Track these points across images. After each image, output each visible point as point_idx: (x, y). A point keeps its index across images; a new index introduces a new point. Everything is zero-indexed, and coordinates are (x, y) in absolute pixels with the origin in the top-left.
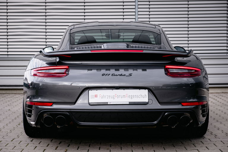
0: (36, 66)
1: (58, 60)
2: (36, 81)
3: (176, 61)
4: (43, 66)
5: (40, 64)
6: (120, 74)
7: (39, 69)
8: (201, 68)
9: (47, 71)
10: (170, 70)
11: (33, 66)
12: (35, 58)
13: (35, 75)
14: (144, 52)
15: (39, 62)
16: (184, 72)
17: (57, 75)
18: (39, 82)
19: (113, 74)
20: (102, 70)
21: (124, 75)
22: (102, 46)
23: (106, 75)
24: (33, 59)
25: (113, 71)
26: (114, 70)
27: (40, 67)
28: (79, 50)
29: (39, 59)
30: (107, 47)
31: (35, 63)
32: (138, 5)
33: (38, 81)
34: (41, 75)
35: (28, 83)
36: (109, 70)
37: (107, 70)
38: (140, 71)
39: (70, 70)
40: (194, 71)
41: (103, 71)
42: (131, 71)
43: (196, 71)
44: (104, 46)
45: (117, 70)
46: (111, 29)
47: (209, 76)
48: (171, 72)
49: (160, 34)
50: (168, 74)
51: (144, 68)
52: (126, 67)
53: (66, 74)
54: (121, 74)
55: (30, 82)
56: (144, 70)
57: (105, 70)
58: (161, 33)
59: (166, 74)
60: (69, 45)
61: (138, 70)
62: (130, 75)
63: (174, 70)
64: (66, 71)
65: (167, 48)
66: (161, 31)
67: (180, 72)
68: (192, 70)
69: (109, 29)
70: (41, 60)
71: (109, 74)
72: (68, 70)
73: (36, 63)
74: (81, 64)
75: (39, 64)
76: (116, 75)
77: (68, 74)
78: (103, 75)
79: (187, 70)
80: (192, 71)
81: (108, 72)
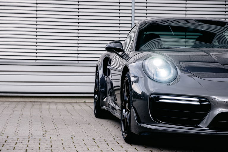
32: (135, 9)
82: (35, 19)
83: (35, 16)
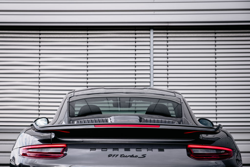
0: (26, 143)
1: (53, 136)
2: (26, 163)
3: (201, 138)
4: (34, 144)
5: (31, 140)
6: (131, 155)
7: (30, 147)
8: (233, 148)
9: (39, 151)
10: (193, 150)
11: (22, 143)
12: (25, 133)
13: (24, 155)
14: (161, 127)
15: (29, 138)
16: (211, 152)
17: (52, 155)
18: (29, 163)
19: (121, 155)
20: (108, 150)
21: (136, 156)
22: (109, 119)
23: (113, 156)
24: (23, 134)
25: (121, 151)
26: (124, 150)
27: (30, 145)
28: (80, 124)
29: (30, 135)
30: (115, 120)
31: (24, 140)
33: (27, 162)
34: (32, 154)
35: (16, 165)
36: (117, 149)
37: (114, 149)
38: (156, 151)
39: (69, 149)
40: (224, 152)
41: (110, 151)
42: (144, 151)
43: (226, 151)
44: (111, 119)
45: (127, 149)
46: (120, 97)
47: (242, 154)
48: (195, 152)
49: (180, 103)
50: (191, 155)
51: (161, 147)
52: (139, 146)
53: (63, 154)
54: (133, 155)
55: (17, 164)
56: (161, 150)
57: (112, 150)
58: (182, 103)
59: (189, 155)
60: (68, 117)
61: (153, 150)
62: (144, 156)
63: (199, 150)
64: (63, 151)
65: (189, 122)
66: (181, 99)
67: (206, 152)
68: (221, 150)
69: (117, 97)
70: (32, 136)
71: (117, 155)
72: (65, 149)
73: (26, 139)
74: (82, 142)
75: (29, 141)
76: (126, 157)
77: (66, 154)
78: (109, 156)
79: (215, 150)
80: (222, 152)
81: (116, 152)
82: (38, 80)
83: (37, 76)
